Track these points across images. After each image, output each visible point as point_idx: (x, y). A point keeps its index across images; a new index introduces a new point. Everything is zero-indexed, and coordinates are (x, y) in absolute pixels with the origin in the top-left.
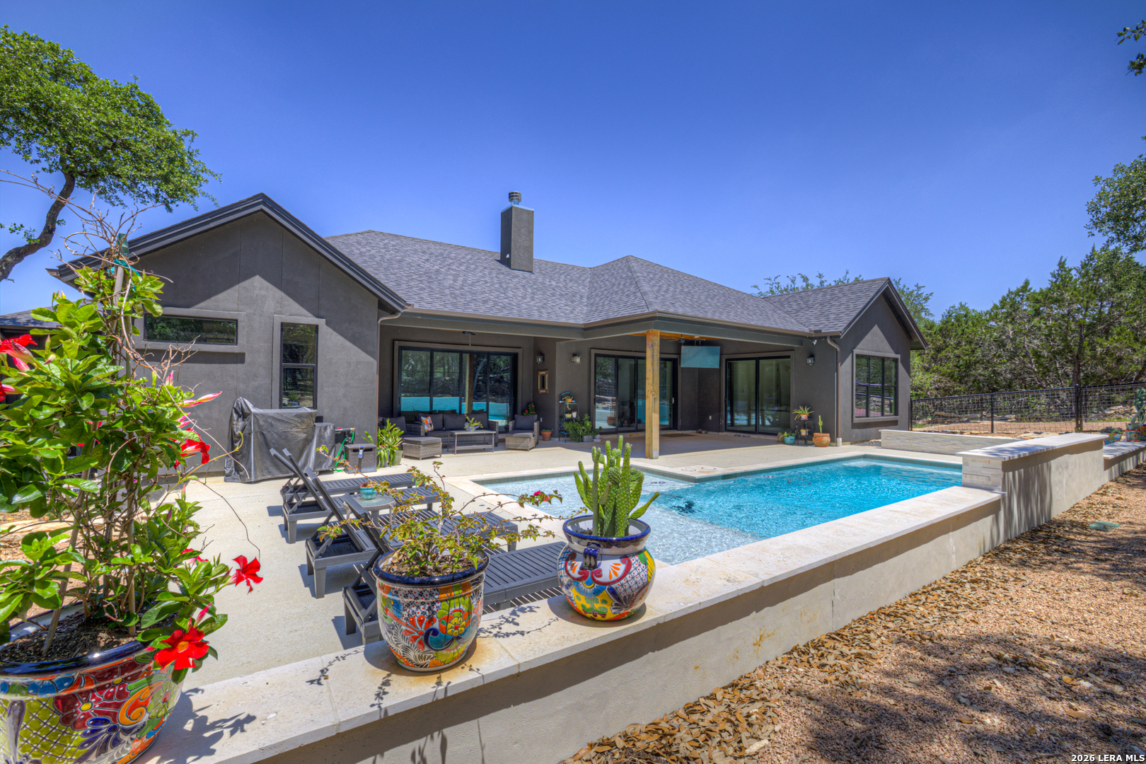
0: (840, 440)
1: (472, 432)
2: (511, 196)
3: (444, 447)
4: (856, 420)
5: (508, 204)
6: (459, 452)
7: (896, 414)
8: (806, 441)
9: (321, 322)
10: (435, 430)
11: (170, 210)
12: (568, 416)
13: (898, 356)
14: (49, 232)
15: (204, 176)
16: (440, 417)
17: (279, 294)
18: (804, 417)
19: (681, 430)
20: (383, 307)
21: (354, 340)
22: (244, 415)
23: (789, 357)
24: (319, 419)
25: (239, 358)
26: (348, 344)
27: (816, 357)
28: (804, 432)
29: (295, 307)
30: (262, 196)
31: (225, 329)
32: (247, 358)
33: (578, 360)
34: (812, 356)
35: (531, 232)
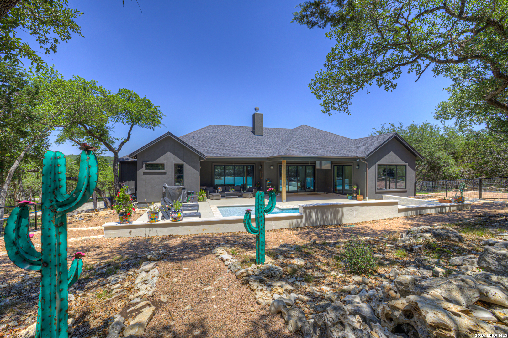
0: (367, 198)
1: (232, 192)
2: (256, 109)
3: (221, 196)
4: (377, 191)
5: (254, 112)
6: (227, 198)
7: (405, 188)
8: (354, 198)
9: (184, 163)
10: (223, 191)
11: (154, 130)
12: (268, 187)
13: (407, 164)
14: (129, 137)
15: (163, 117)
16: (225, 187)
17: (174, 156)
18: (355, 189)
19: (317, 192)
20: (201, 158)
21: (193, 167)
22: (165, 187)
23: (351, 165)
24: (184, 189)
25: (165, 173)
26: (192, 168)
27: (360, 166)
28: (355, 195)
29: (178, 159)
30: (169, 132)
31: (162, 166)
32: (167, 173)
33: (272, 168)
34: (358, 166)
35: (262, 121)
